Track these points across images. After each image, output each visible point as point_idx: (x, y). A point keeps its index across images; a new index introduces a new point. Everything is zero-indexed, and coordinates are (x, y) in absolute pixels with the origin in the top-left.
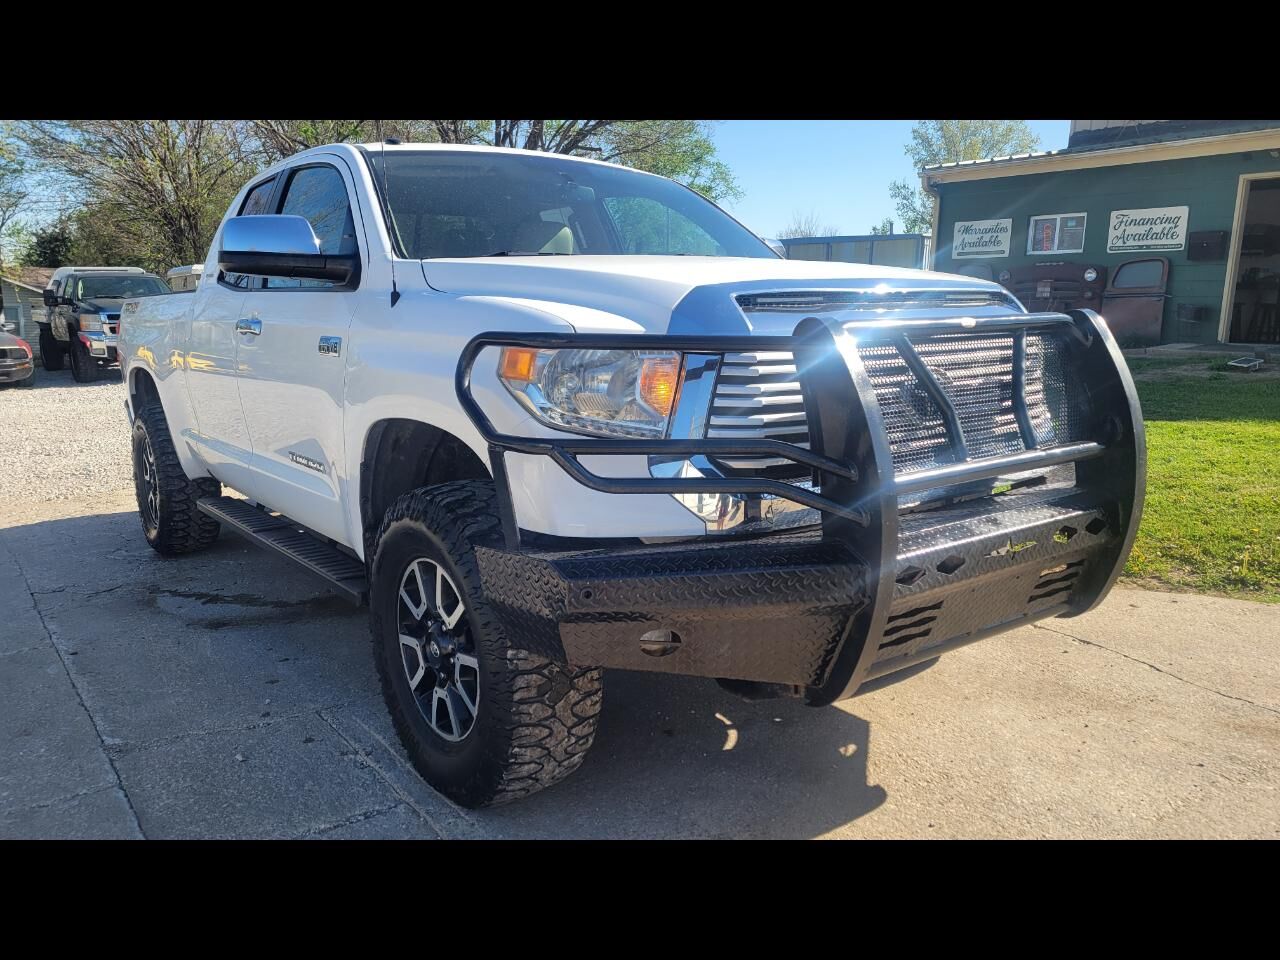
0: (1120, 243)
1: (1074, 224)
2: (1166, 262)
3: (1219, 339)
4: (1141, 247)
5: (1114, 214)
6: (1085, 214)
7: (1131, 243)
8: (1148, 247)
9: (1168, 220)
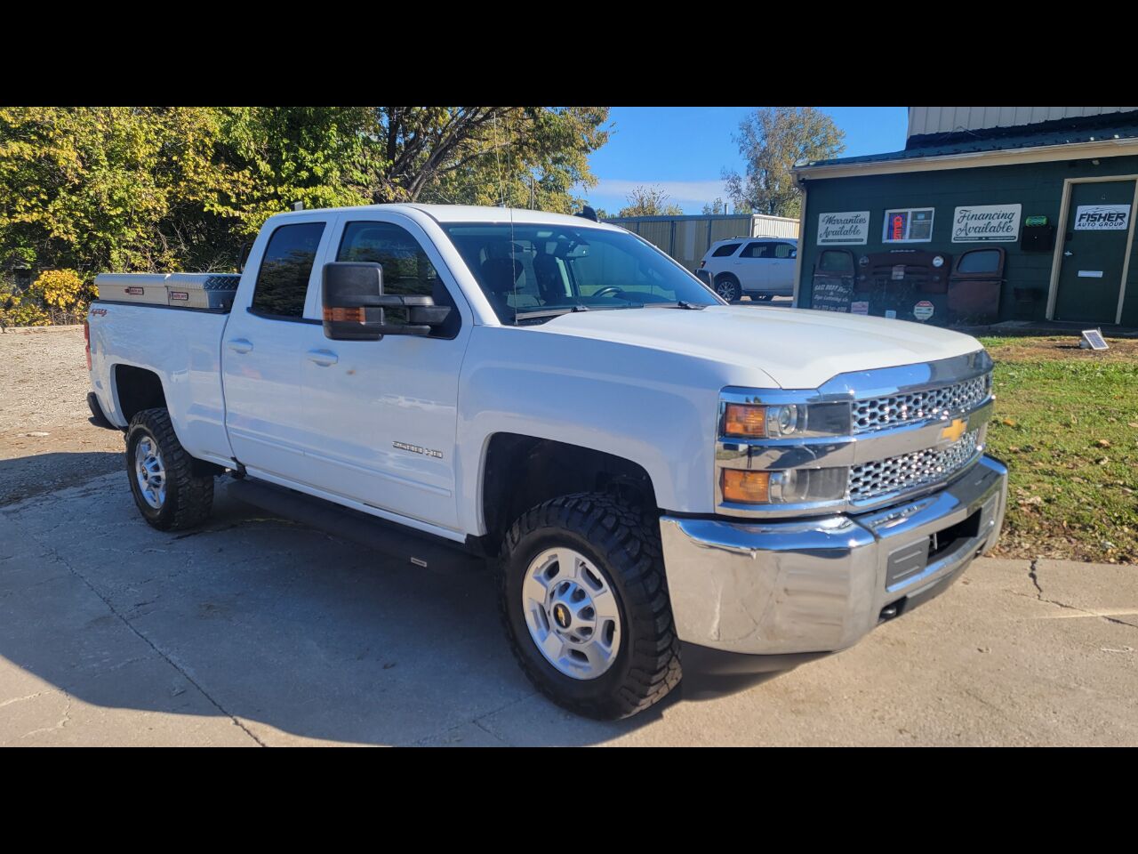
0: (963, 235)
1: (923, 216)
2: (1003, 251)
3: (1047, 317)
4: (980, 238)
5: (958, 209)
6: (933, 209)
7: (972, 234)
8: (987, 238)
9: (1004, 216)
